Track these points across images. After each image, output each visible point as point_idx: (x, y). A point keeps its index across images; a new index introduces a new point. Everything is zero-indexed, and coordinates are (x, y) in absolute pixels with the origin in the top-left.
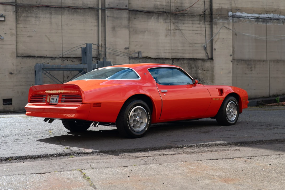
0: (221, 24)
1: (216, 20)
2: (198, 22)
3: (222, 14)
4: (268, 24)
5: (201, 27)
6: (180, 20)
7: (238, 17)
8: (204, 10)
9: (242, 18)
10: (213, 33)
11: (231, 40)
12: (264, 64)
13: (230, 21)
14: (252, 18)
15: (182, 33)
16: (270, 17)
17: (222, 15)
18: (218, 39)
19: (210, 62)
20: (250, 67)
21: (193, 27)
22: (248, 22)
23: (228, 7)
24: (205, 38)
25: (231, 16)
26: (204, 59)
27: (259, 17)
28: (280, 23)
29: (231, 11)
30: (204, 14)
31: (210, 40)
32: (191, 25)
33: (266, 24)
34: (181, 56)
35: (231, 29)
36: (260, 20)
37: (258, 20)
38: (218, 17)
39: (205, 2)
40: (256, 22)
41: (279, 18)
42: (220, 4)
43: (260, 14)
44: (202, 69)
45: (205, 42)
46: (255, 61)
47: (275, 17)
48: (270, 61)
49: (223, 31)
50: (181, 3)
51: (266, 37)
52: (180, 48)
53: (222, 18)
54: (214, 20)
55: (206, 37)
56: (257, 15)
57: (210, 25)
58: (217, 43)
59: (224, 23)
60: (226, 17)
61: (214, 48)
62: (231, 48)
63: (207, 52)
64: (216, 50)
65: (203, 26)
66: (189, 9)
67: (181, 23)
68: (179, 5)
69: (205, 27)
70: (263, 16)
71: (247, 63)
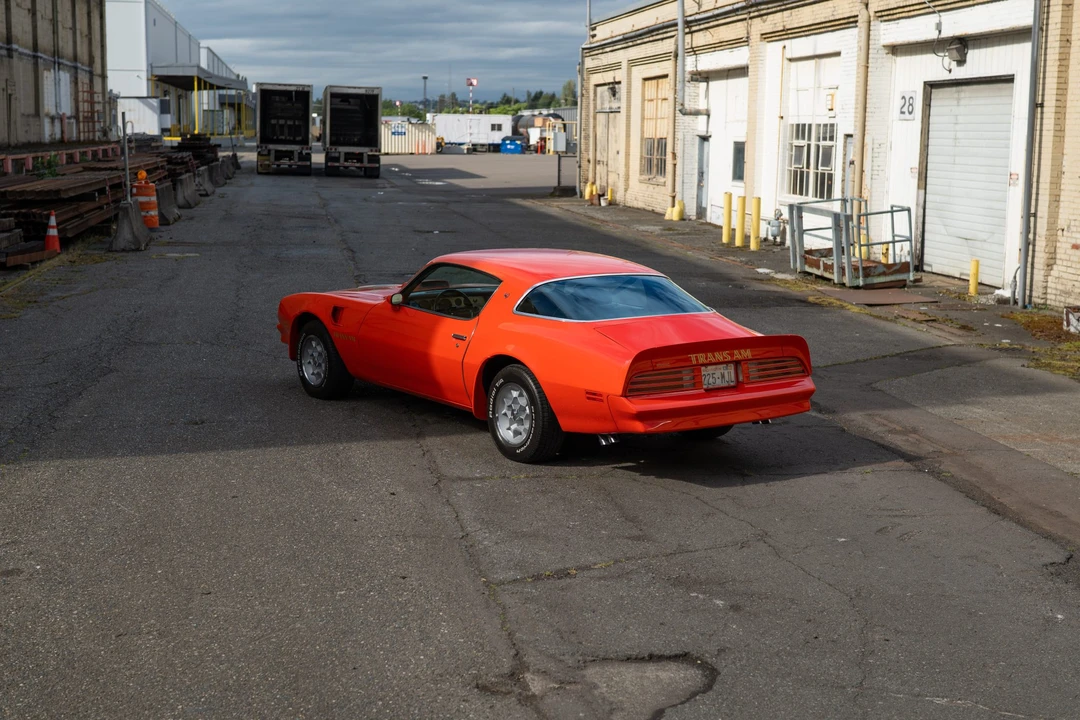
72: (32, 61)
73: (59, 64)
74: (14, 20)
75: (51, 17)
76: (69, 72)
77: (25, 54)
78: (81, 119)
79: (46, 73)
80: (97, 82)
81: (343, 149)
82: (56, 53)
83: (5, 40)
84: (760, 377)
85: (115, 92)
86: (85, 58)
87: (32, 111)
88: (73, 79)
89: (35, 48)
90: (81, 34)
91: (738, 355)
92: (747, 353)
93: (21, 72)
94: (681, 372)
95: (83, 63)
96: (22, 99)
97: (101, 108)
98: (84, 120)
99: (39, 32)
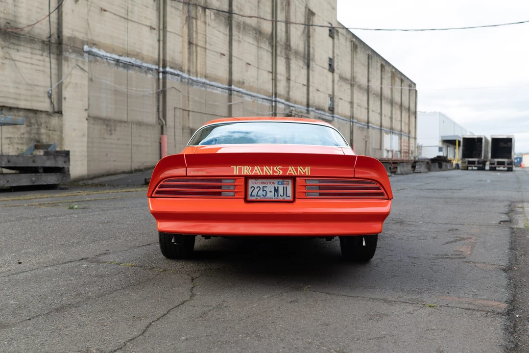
0: (74, 61)
1: (67, 54)
2: (40, 52)
3: (75, 46)
5: (44, 61)
6: (12, 43)
7: (95, 55)
8: (48, 35)
9: (99, 57)
10: (63, 74)
11: (87, 87)
12: (125, 126)
13: (85, 59)
14: (111, 60)
15: (16, 65)
16: (132, 63)
17: (76, 49)
18: (69, 83)
19: (58, 117)
20: (109, 128)
21: (31, 58)
22: (106, 64)
23: (83, 37)
24: (49, 79)
25: (86, 52)
26: (47, 112)
27: (119, 60)
28: (142, 73)
29: (87, 45)
30: (49, 41)
31: (57, 84)
32: (29, 55)
33: (128, 71)
34: (12, 104)
35: (87, 71)
36: (121, 64)
37: (118, 63)
38: (70, 50)
39: (51, 23)
40: (116, 67)
41: (142, 66)
42: (73, 30)
43: (120, 56)
44: (47, 127)
45: (49, 85)
46: (115, 121)
47: (137, 64)
48: (132, 123)
49: (77, 72)
50: (15, 16)
51: (127, 89)
52: (12, 90)
53: (76, 52)
54: (64, 53)
55: (51, 78)
56: (117, 57)
57: (56, 59)
58: (68, 89)
59: (77, 60)
60: (80, 52)
61: (63, 96)
62: (86, 99)
63: (52, 100)
64: (67, 100)
65: (47, 59)
66: (26, 29)
67: (14, 49)
68: (10, 17)
69: (49, 61)
70: (124, 59)
71: (106, 123)
72: (379, 131)
73: (393, 132)
74: (370, 116)
75: (390, 116)
76: (398, 135)
77: (376, 128)
78: (402, 152)
79: (386, 135)
80: (412, 141)
81: (496, 160)
82: (392, 129)
83: (366, 122)
84: (321, 194)
85: (420, 144)
86: (407, 131)
87: (379, 147)
88: (400, 138)
89: (381, 126)
90: (405, 123)
91: (292, 171)
92: (307, 170)
93: (374, 134)
94: (220, 181)
95: (405, 133)
96: (374, 143)
97: (413, 149)
98: (405, 152)
99: (383, 121)
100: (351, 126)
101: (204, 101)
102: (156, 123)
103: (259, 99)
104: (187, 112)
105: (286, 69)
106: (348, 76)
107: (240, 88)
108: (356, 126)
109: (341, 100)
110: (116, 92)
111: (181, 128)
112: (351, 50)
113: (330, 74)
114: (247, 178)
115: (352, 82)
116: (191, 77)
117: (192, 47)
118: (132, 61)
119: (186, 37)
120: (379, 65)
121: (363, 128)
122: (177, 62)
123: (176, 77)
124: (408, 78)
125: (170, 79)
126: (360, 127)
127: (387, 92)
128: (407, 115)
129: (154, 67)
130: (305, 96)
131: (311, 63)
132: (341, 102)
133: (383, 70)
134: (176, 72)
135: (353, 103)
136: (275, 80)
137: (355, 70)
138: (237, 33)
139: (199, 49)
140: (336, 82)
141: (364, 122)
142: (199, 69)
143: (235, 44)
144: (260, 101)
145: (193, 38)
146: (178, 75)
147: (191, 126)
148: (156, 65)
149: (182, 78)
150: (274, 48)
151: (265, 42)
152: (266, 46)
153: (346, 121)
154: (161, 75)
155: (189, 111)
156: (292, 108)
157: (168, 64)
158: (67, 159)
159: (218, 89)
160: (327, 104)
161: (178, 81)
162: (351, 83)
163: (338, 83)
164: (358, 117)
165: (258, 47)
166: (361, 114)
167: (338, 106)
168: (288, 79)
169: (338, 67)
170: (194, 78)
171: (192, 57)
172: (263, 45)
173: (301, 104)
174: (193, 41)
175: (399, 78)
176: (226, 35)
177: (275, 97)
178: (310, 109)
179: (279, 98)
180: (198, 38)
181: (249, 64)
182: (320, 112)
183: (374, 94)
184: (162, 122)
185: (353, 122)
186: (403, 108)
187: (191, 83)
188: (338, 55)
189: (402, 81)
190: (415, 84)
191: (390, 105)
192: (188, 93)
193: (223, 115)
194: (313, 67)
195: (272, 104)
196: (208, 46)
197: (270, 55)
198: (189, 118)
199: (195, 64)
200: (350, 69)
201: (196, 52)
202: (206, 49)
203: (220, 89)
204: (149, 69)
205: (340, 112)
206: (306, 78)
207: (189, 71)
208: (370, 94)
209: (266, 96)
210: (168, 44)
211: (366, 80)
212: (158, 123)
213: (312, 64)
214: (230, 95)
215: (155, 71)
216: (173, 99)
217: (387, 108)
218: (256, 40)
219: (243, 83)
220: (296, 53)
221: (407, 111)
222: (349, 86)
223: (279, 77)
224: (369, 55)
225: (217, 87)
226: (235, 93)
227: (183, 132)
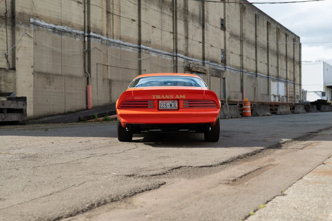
0: (23, 30)
1: (18, 25)
3: (24, 19)
4: (63, 37)
5: (2, 31)
7: (37, 25)
8: (5, 12)
9: (41, 26)
10: (16, 40)
11: (32, 50)
12: (60, 79)
13: (31, 28)
14: (49, 28)
16: (65, 30)
17: (24, 21)
18: (20, 47)
19: (13, 72)
20: (49, 80)
22: (46, 32)
23: (30, 13)
24: (6, 45)
25: (32, 23)
26: (5, 69)
27: (55, 28)
28: (72, 37)
29: (33, 18)
30: (6, 16)
31: (12, 48)
33: (61, 36)
35: (33, 37)
36: (57, 31)
37: (55, 31)
38: (21, 23)
39: (7, 3)
40: (53, 33)
41: (72, 32)
42: (22, 7)
43: (56, 25)
44: (5, 81)
45: (6, 48)
46: (53, 74)
47: (68, 30)
48: (65, 76)
49: (25, 39)
51: (61, 50)
53: (24, 24)
54: (16, 25)
55: (7, 43)
56: (53, 26)
57: (11, 29)
58: (19, 51)
59: (26, 30)
60: (28, 24)
61: (16, 57)
62: (32, 59)
63: (8, 60)
64: (19, 59)
65: (5, 30)
69: (6, 31)
70: (59, 27)
71: (47, 77)
72: (267, 79)
73: (279, 80)
74: (258, 66)
75: (276, 66)
76: (284, 82)
77: (264, 77)
78: (288, 97)
79: (273, 83)
80: (297, 87)
82: (278, 77)
83: (255, 72)
84: (190, 106)
85: (305, 89)
86: (292, 79)
87: (266, 93)
88: (286, 85)
89: (268, 75)
90: (290, 71)
92: (184, 96)
93: (261, 82)
94: (147, 102)
95: (290, 81)
96: (262, 90)
97: (299, 94)
98: (290, 97)
99: (270, 70)
100: (241, 75)
101: (119, 58)
102: (83, 75)
103: (163, 55)
104: (106, 66)
105: (185, 29)
106: (238, 33)
107: (147, 46)
108: (245, 75)
109: (232, 54)
110: (53, 52)
111: (102, 79)
112: (240, 12)
113: (222, 33)
114: (159, 100)
115: (242, 38)
116: (109, 39)
117: (109, 15)
118: (64, 29)
119: (105, 8)
120: (265, 22)
121: (252, 77)
122: (98, 28)
123: (98, 39)
124: (292, 33)
125: (93, 41)
126: (249, 76)
127: (273, 45)
128: (292, 64)
129: (81, 32)
130: (201, 51)
131: (206, 23)
132: (232, 55)
133: (269, 27)
134: (98, 36)
135: (243, 55)
136: (175, 39)
137: (244, 28)
138: (145, 3)
139: (115, 16)
140: (227, 38)
141: (252, 72)
142: (115, 33)
143: (143, 12)
144: (164, 57)
145: (110, 9)
146: (99, 38)
147: (109, 77)
148: (82, 31)
149: (102, 40)
150: (175, 13)
151: (167, 8)
152: (168, 12)
153: (237, 71)
154: (86, 38)
155: (108, 66)
156: (190, 62)
157: (92, 30)
158: (24, 103)
159: (130, 48)
160: (219, 57)
161: (99, 42)
162: (241, 40)
163: (229, 39)
164: (247, 67)
165: (161, 12)
166: (249, 65)
167: (229, 58)
168: (187, 38)
169: (229, 26)
170: (112, 40)
171: (109, 23)
172: (165, 11)
173: (197, 58)
174: (110, 10)
175: (284, 33)
176: (136, 5)
177: (176, 53)
178: (206, 62)
179: (179, 53)
180: (114, 8)
181: (154, 27)
182: (214, 64)
183: (261, 47)
184: (88, 75)
185: (243, 72)
186: (288, 59)
187: (109, 43)
188: (228, 16)
189: (286, 35)
190: (299, 38)
191: (276, 57)
192: (107, 52)
193: (135, 69)
194: (207, 27)
195: (174, 58)
196: (122, 14)
197: (171, 19)
198: (107, 72)
199: (112, 28)
200: (239, 28)
201: (113, 19)
202: (120, 16)
203: (132, 48)
204: (77, 34)
205: (231, 63)
206: (201, 37)
207: (107, 34)
208: (257, 47)
209: (169, 52)
210: (92, 15)
211: (254, 36)
212: (84, 75)
213: (207, 25)
214: (140, 52)
215: (82, 35)
216: (95, 58)
217: (273, 60)
218: (160, 7)
219: (150, 42)
220: (193, 16)
221: (292, 61)
222: (239, 42)
223: (179, 36)
224: (256, 15)
225: (129, 46)
226: (144, 50)
227: (103, 83)
